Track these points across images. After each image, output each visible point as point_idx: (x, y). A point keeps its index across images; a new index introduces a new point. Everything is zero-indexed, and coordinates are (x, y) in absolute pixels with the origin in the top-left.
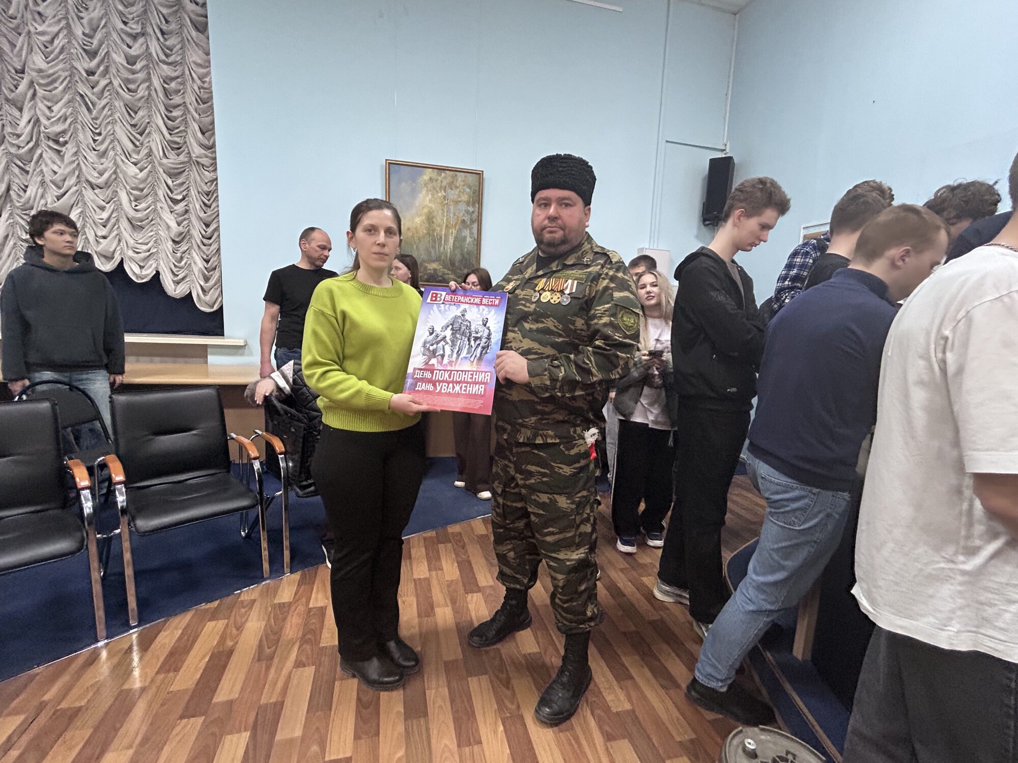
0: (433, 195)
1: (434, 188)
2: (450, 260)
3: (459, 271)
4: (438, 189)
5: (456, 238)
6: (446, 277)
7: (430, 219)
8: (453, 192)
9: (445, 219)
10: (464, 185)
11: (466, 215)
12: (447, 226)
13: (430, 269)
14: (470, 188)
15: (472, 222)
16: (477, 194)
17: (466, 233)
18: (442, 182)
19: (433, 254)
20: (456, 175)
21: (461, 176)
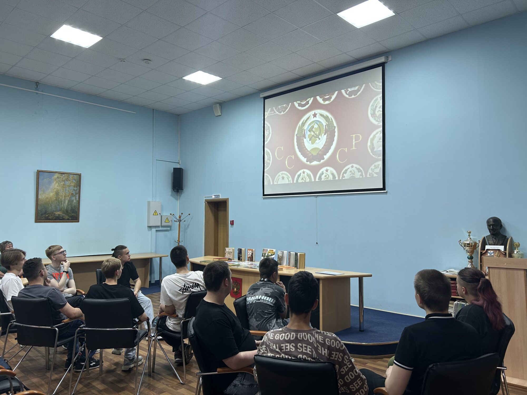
0: (59, 184)
1: (59, 181)
2: (66, 210)
3: (69, 215)
4: (61, 181)
5: (69, 201)
6: (64, 217)
7: (57, 193)
8: (68, 182)
9: (64, 193)
10: (72, 179)
11: (73, 191)
12: (65, 196)
13: (56, 215)
14: (75, 181)
15: (76, 194)
16: (78, 183)
17: (74, 198)
18: (63, 178)
19: (58, 208)
20: (69, 175)
21: (71, 176)
